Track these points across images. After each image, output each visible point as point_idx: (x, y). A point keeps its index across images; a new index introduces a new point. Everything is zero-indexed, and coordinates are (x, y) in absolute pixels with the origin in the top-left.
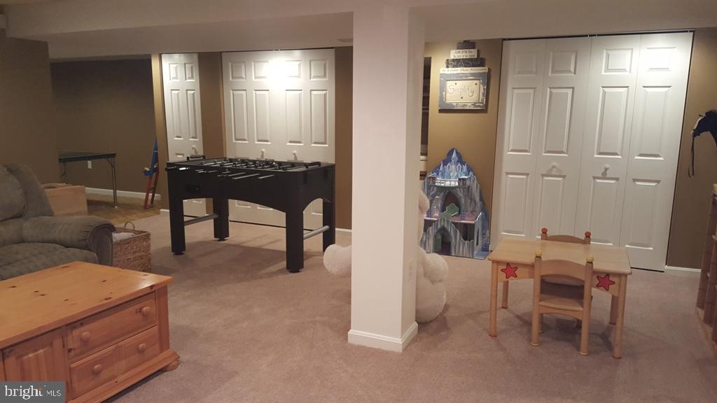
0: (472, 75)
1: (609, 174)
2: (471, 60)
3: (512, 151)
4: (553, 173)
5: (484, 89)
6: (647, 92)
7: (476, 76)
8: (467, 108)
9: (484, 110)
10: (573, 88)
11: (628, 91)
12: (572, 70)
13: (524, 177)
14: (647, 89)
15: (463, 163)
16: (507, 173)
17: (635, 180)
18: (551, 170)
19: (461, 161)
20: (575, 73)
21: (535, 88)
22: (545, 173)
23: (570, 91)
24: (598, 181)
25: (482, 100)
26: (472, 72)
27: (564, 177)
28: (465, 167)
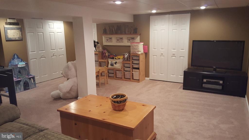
0: (16, 28)
1: (54, 55)
2: (15, 23)
3: (31, 52)
4: (43, 57)
5: (21, 33)
6: (58, 34)
7: (18, 29)
8: (17, 39)
9: (22, 40)
10: (43, 33)
11: (54, 33)
12: (42, 28)
13: (35, 59)
14: (58, 33)
15: (19, 58)
16: (31, 59)
17: (59, 55)
18: (42, 56)
19: (18, 58)
20: (43, 29)
21: (33, 33)
22: (40, 57)
23: (42, 33)
24: (52, 57)
25: (21, 36)
26: (16, 27)
27: (45, 57)
28: (20, 60)
